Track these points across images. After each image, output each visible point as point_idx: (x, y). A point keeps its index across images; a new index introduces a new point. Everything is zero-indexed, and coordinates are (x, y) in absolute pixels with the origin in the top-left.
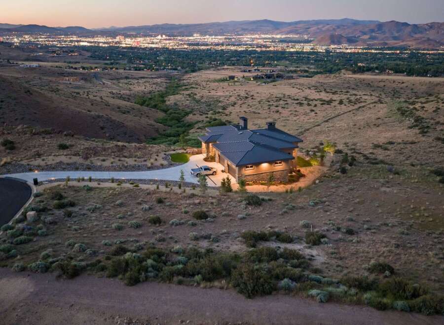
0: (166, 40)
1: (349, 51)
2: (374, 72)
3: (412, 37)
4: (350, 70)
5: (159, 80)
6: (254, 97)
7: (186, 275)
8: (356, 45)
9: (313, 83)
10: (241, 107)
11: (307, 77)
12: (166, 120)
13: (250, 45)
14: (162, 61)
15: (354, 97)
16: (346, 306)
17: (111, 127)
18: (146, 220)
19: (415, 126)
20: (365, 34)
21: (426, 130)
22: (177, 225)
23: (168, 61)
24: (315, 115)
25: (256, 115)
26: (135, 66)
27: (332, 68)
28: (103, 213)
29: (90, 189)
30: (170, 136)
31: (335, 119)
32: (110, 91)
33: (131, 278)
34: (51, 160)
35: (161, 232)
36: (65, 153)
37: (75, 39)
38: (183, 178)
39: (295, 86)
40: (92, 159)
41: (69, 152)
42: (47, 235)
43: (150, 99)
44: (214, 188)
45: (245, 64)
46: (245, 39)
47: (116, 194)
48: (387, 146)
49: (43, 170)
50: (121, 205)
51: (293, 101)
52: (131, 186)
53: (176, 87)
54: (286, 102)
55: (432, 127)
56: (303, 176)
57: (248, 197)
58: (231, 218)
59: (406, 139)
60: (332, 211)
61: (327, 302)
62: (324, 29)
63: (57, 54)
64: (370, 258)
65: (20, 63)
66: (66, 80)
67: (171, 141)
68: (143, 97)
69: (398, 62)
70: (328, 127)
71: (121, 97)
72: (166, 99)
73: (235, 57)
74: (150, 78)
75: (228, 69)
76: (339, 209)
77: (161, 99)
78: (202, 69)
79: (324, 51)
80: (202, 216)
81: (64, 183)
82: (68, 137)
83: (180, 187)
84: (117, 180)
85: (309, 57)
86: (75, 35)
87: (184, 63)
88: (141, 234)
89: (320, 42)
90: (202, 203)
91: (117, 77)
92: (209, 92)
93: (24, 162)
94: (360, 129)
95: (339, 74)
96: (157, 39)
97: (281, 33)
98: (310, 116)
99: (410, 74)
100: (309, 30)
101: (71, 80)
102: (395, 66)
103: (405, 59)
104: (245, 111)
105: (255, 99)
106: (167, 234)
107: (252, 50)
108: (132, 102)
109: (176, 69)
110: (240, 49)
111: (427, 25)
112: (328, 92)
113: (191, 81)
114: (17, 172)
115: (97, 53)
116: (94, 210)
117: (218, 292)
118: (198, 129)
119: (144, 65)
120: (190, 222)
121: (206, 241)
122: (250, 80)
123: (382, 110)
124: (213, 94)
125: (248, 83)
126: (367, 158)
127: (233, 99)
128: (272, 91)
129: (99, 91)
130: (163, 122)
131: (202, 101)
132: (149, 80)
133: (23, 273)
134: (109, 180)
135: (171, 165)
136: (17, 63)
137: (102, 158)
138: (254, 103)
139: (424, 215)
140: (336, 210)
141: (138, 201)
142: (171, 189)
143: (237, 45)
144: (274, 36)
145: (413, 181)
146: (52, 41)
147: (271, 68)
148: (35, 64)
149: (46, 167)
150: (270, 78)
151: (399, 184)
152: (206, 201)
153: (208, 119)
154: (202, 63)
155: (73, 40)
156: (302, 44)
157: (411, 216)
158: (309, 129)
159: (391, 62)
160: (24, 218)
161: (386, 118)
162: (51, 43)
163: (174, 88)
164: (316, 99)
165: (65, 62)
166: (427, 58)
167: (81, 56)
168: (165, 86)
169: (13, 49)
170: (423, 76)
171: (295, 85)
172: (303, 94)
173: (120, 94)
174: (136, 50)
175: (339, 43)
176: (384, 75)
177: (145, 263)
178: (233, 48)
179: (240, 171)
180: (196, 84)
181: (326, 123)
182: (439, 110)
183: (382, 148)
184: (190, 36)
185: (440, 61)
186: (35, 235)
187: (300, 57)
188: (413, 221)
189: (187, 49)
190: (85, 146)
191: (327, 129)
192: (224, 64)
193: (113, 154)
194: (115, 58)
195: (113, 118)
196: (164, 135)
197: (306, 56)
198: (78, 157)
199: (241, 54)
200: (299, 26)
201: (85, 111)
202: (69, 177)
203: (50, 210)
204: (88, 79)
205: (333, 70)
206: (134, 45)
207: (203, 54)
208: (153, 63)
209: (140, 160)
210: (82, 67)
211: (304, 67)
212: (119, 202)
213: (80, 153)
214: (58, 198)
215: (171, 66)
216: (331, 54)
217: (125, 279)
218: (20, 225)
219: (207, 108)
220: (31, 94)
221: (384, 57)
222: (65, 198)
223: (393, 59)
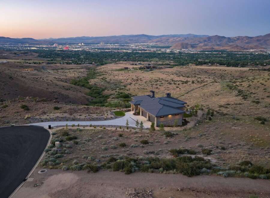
0: (84, 46)
1: (192, 52)
2: (208, 64)
3: (228, 44)
4: (194, 64)
5: (82, 70)
7: (154, 168)
8: (196, 49)
9: (175, 71)
10: (135, 85)
11: (169, 67)
12: (92, 93)
13: (135, 49)
14: (82, 59)
15: (200, 79)
16: (237, 178)
18: (118, 145)
19: (239, 95)
20: (201, 42)
21: (246, 97)
22: (135, 147)
23: (86, 59)
24: (179, 89)
25: (145, 90)
26: (66, 61)
27: (183, 62)
28: (94, 142)
29: (81, 130)
30: (96, 103)
31: (192, 92)
32: (54, 77)
33: (127, 171)
34: (52, 116)
35: (128, 151)
36: (59, 112)
37: (27, 45)
38: (128, 124)
39: (164, 73)
40: (74, 115)
41: (61, 111)
42: (70, 153)
43: (79, 81)
45: (133, 60)
46: (132, 46)
47: (96, 132)
48: (226, 106)
50: (101, 138)
51: (165, 82)
52: (101, 129)
53: (93, 74)
54: (161, 83)
55: (249, 95)
56: (188, 122)
57: (166, 133)
58: (160, 143)
59: (236, 102)
60: (211, 139)
61: (228, 177)
62: (177, 40)
63: (17, 55)
64: (238, 160)
66: (26, 70)
68: (75, 80)
69: (221, 59)
70: (189, 96)
71: (61, 80)
72: (89, 81)
73: (126, 56)
74: (76, 69)
75: (122, 63)
76: (214, 137)
77: (86, 81)
78: (107, 63)
79: (178, 53)
80: (146, 142)
81: (65, 127)
82: (56, 103)
83: (128, 129)
84: (93, 125)
85: (170, 56)
86: (28, 43)
87: (96, 60)
88: (118, 152)
89: (176, 47)
90: (143, 136)
91: (56, 69)
92: (114, 77)
93: (38, 117)
94: (208, 97)
95: (188, 66)
96: (79, 46)
97: (152, 42)
98: (177, 91)
99: (228, 66)
100: (169, 40)
101: (29, 70)
102: (220, 61)
103: (225, 57)
104: (138, 88)
105: (143, 81)
106: (131, 151)
107: (136, 52)
108: (69, 83)
109: (92, 64)
110: (129, 52)
111: (236, 37)
112: (184, 77)
113: (102, 71)
115: (42, 54)
116: (89, 141)
117: (173, 175)
118: (112, 98)
119: (71, 61)
120: (141, 146)
121: (152, 154)
123: (218, 86)
124: (116, 78)
125: (136, 71)
126: (218, 113)
127: (129, 81)
128: (151, 76)
129: (47, 77)
131: (111, 82)
132: (76, 70)
133: (68, 171)
134: (88, 125)
135: (116, 118)
137: (79, 114)
138: (142, 83)
139: (257, 140)
140: (212, 138)
141: (109, 136)
142: (124, 130)
143: (127, 49)
144: (149, 44)
145: (247, 123)
146: (13, 47)
147: (148, 63)
148: (5, 61)
149: (50, 120)
150: (149, 68)
151: (240, 125)
153: (117, 93)
154: (107, 60)
155: (27, 46)
156: (165, 49)
157: (251, 140)
158: (178, 97)
159: (217, 59)
160: (54, 145)
161: (221, 91)
163: (92, 75)
164: (178, 80)
165: (23, 59)
166: (237, 56)
167: (32, 56)
168: (86, 74)
170: (236, 67)
172: (170, 78)
173: (60, 78)
174: (66, 52)
175: (186, 48)
176: (214, 66)
178: (125, 51)
180: (106, 72)
181: (187, 94)
182: (250, 86)
183: (224, 107)
184: (98, 44)
185: (245, 58)
186: (65, 153)
188: (253, 143)
189: (97, 51)
191: (188, 98)
192: (120, 61)
193: (84, 112)
194: (54, 57)
195: (63, 93)
196: (93, 102)
197: (168, 55)
198: (67, 114)
199: (130, 54)
200: (163, 38)
201: (45, 89)
202: (67, 124)
203: (65, 141)
204: (39, 69)
205: (184, 64)
206: (64, 49)
207: (107, 54)
208: (77, 60)
209: (99, 115)
210: (34, 62)
211: (167, 62)
212: (100, 136)
213: (67, 111)
214: (66, 135)
215: (88, 61)
216: (183, 54)
217: (124, 171)
218: (54, 149)
219: (115, 86)
220: (13, 79)
221: (213, 56)
222: (70, 135)
223: (218, 57)
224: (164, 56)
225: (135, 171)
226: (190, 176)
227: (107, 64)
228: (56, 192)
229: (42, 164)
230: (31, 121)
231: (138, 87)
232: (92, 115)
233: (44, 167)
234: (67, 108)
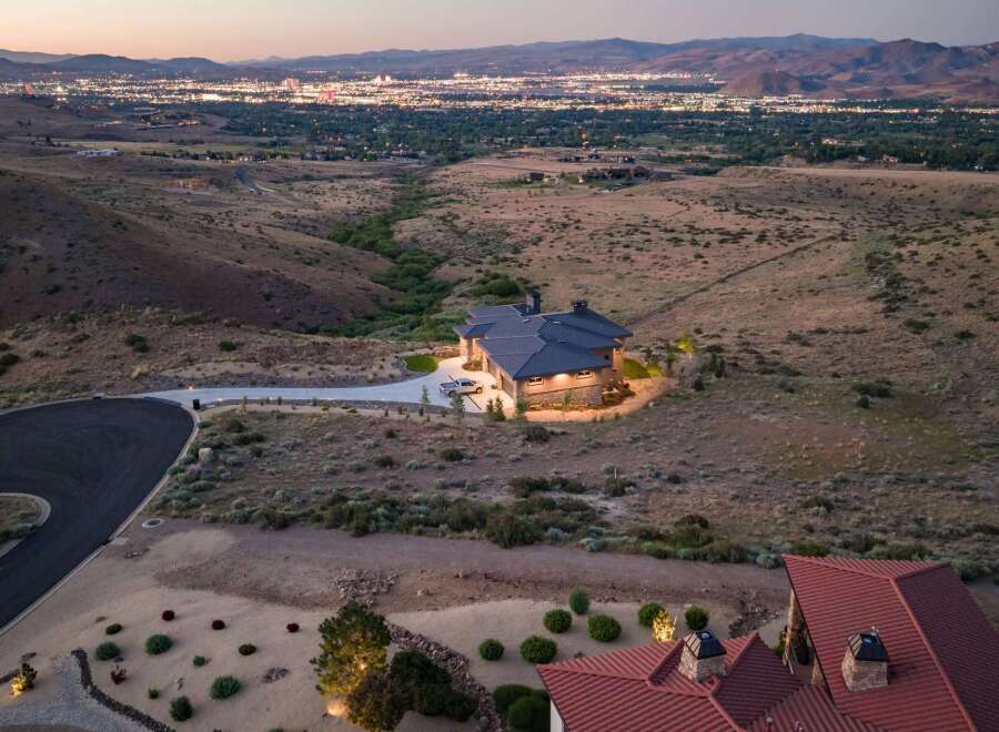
0: (393, 86)
1: (803, 110)
2: (856, 160)
3: (950, 75)
4: (800, 157)
5: (378, 183)
6: (581, 225)
7: (427, 525)
8: (821, 97)
9: (714, 190)
10: (551, 247)
12: (395, 276)
13: (581, 98)
14: (384, 138)
15: (793, 223)
17: (284, 295)
18: (371, 461)
19: (881, 296)
20: (841, 69)
21: (897, 304)
22: (416, 468)
23: (397, 137)
24: (703, 265)
25: (584, 266)
26: (325, 148)
27: (763, 151)
28: (307, 451)
29: (282, 416)
30: (403, 313)
31: (741, 277)
32: (274, 210)
33: (357, 528)
34: (211, 369)
35: (393, 477)
36: (233, 358)
37: (190, 87)
38: (427, 399)
39: (674, 197)
40: (278, 367)
41: (239, 356)
42: (233, 480)
43: (360, 228)
44: (477, 415)
45: (569, 142)
46: (571, 84)
47: (322, 424)
48: (811, 337)
49: (200, 385)
50: (332, 440)
51: (662, 235)
52: (344, 412)
53: (415, 199)
54: (647, 237)
55: (912, 297)
56: (632, 394)
57: (529, 428)
58: (497, 459)
59: (853, 324)
60: (659, 450)
62: (750, 59)
63: (153, 124)
65: (74, 144)
66: (178, 186)
67: (405, 322)
68: (345, 224)
69: (915, 136)
70: (721, 295)
71: (299, 225)
72: (393, 227)
73: (548, 126)
74: (356, 177)
75: (529, 154)
77: (383, 229)
78: (472, 156)
79: (748, 110)
80: (455, 456)
81: (239, 407)
82: (232, 329)
83: (421, 413)
84: (321, 401)
85: (712, 125)
86: (191, 78)
87: (433, 141)
88: (365, 481)
89: (740, 89)
90: (455, 437)
91: (287, 177)
92: (487, 212)
93: (169, 373)
94: (780, 299)
95: (778, 164)
96: (373, 86)
97: (652, 69)
98: (693, 270)
99: (935, 164)
100: (715, 61)
101: (190, 185)
102: (905, 147)
103: (929, 129)
104: (559, 257)
105: (583, 229)
106: (402, 480)
107: (585, 109)
108: (322, 238)
109: (414, 156)
110: (558, 108)
111: (984, 47)
112: (742, 212)
113: (449, 186)
114: (161, 389)
115: (239, 120)
116: (293, 447)
118: (460, 296)
119: (344, 146)
120: (436, 464)
121: (458, 489)
122: (577, 182)
124: (493, 216)
125: (572, 189)
126: (761, 362)
127: (536, 229)
128: (620, 208)
129: (250, 211)
130: (389, 280)
131: (470, 232)
132: (356, 182)
133: (215, 524)
134: (308, 401)
135: (406, 377)
136: (67, 146)
137: (292, 365)
138: (581, 239)
139: (801, 457)
140: (665, 449)
141: (358, 434)
142: (408, 417)
143: (552, 98)
144: (637, 77)
146: (140, 92)
147: (625, 153)
148: (107, 148)
149: (205, 381)
150: (622, 178)
151: (784, 408)
152: (460, 435)
153: (481, 275)
154: (473, 142)
155: (184, 90)
156: (698, 95)
157: (781, 458)
158: (686, 297)
159: (899, 135)
160: (195, 457)
161: (838, 275)
162: (137, 95)
163: (411, 202)
164: (711, 228)
165: (171, 141)
166: (981, 126)
167: (205, 127)
168: (390, 197)
169: (58, 111)
170: (963, 169)
171: (674, 193)
172: (685, 218)
173: (295, 217)
174: (326, 112)
175: (783, 91)
176: (876, 168)
177: (374, 513)
178: (542, 105)
179: (519, 386)
180: (460, 192)
181: (722, 285)
182: (939, 262)
183: (799, 343)
184: (447, 78)
186: (219, 480)
187: (692, 127)
188: (781, 465)
189: (439, 107)
190: (263, 346)
191: (719, 298)
192: (521, 143)
193: (310, 358)
194: (281, 132)
195: (289, 276)
196: (392, 310)
197: (707, 121)
198: (255, 364)
199: (560, 118)
200: (692, 52)
201: (231, 263)
202: (245, 398)
203: (228, 446)
204: (225, 181)
205: (765, 155)
206: (322, 99)
207: (476, 119)
208: (363, 142)
209: (355, 368)
210: (209, 152)
211: (701, 149)
212: (328, 435)
213: (257, 357)
214: (236, 429)
215: (403, 148)
216: (764, 117)
217: (350, 529)
218: (193, 466)
219: (480, 249)
220: (125, 229)
221: (883, 123)
222: (247, 429)
223: (902, 128)
224: (693, 124)
225: (378, 530)
226: (506, 547)
227: (474, 159)
228: (173, 572)
229: (153, 504)
230: (152, 386)
231: (561, 253)
232: (333, 368)
233: (159, 512)
234: (259, 347)
